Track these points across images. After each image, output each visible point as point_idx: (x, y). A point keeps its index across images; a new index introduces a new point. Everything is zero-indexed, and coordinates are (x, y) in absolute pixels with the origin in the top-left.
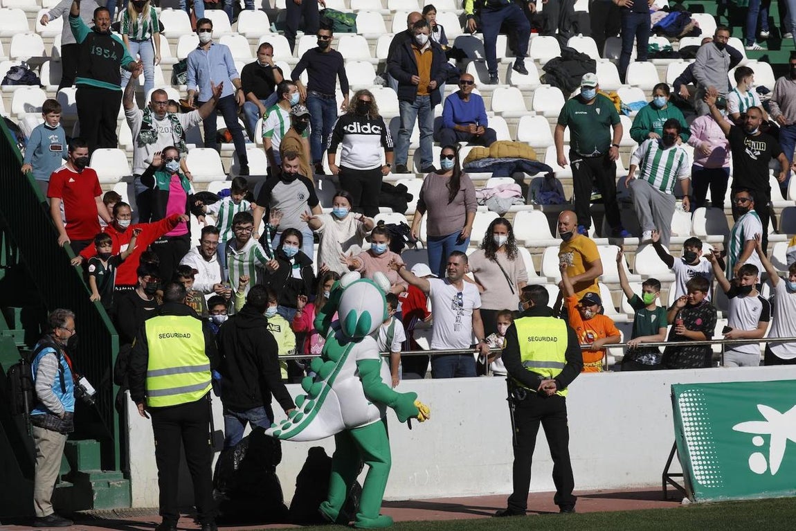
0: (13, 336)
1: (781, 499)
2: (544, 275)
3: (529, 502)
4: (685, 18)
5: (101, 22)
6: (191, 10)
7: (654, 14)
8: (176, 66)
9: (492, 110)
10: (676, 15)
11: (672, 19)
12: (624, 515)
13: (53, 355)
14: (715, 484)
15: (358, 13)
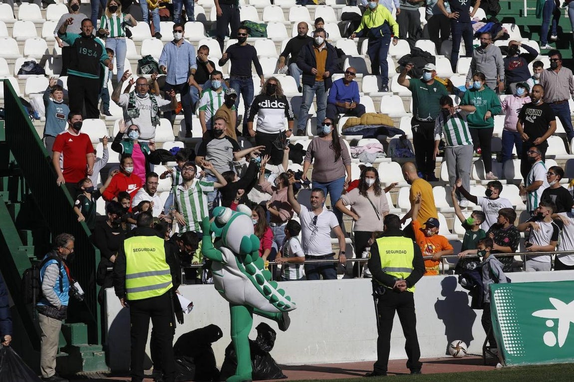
0: (26, 250)
1: (566, 364)
2: (399, 207)
3: (389, 366)
4: (498, 27)
5: (86, 29)
6: (151, 22)
7: (476, 24)
8: (140, 61)
9: (362, 91)
10: (491, 24)
11: (489, 27)
12: (456, 376)
13: (56, 265)
14: (520, 353)
15: (268, 24)
